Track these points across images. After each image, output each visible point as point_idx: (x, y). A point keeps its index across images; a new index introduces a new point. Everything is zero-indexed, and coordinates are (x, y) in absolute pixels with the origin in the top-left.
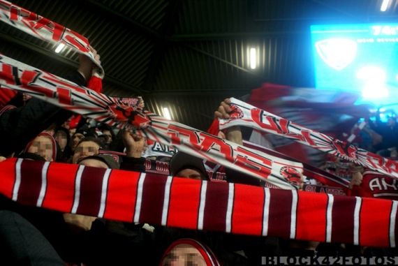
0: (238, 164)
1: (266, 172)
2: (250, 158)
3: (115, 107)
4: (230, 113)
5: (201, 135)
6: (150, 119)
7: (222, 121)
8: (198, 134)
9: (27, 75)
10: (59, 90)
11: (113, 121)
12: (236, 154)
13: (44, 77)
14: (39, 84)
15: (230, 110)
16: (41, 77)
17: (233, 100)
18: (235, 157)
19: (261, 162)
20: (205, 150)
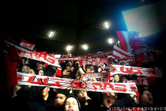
0: (116, 90)
1: (125, 90)
2: (119, 86)
3: (74, 83)
4: (113, 70)
5: (103, 83)
6: (86, 83)
7: (111, 73)
8: (102, 83)
9: (45, 80)
10: (56, 82)
11: (75, 88)
12: (115, 86)
13: (50, 79)
14: (49, 82)
15: (113, 69)
16: (49, 79)
17: (113, 66)
18: (114, 88)
19: (122, 87)
20: (105, 89)
